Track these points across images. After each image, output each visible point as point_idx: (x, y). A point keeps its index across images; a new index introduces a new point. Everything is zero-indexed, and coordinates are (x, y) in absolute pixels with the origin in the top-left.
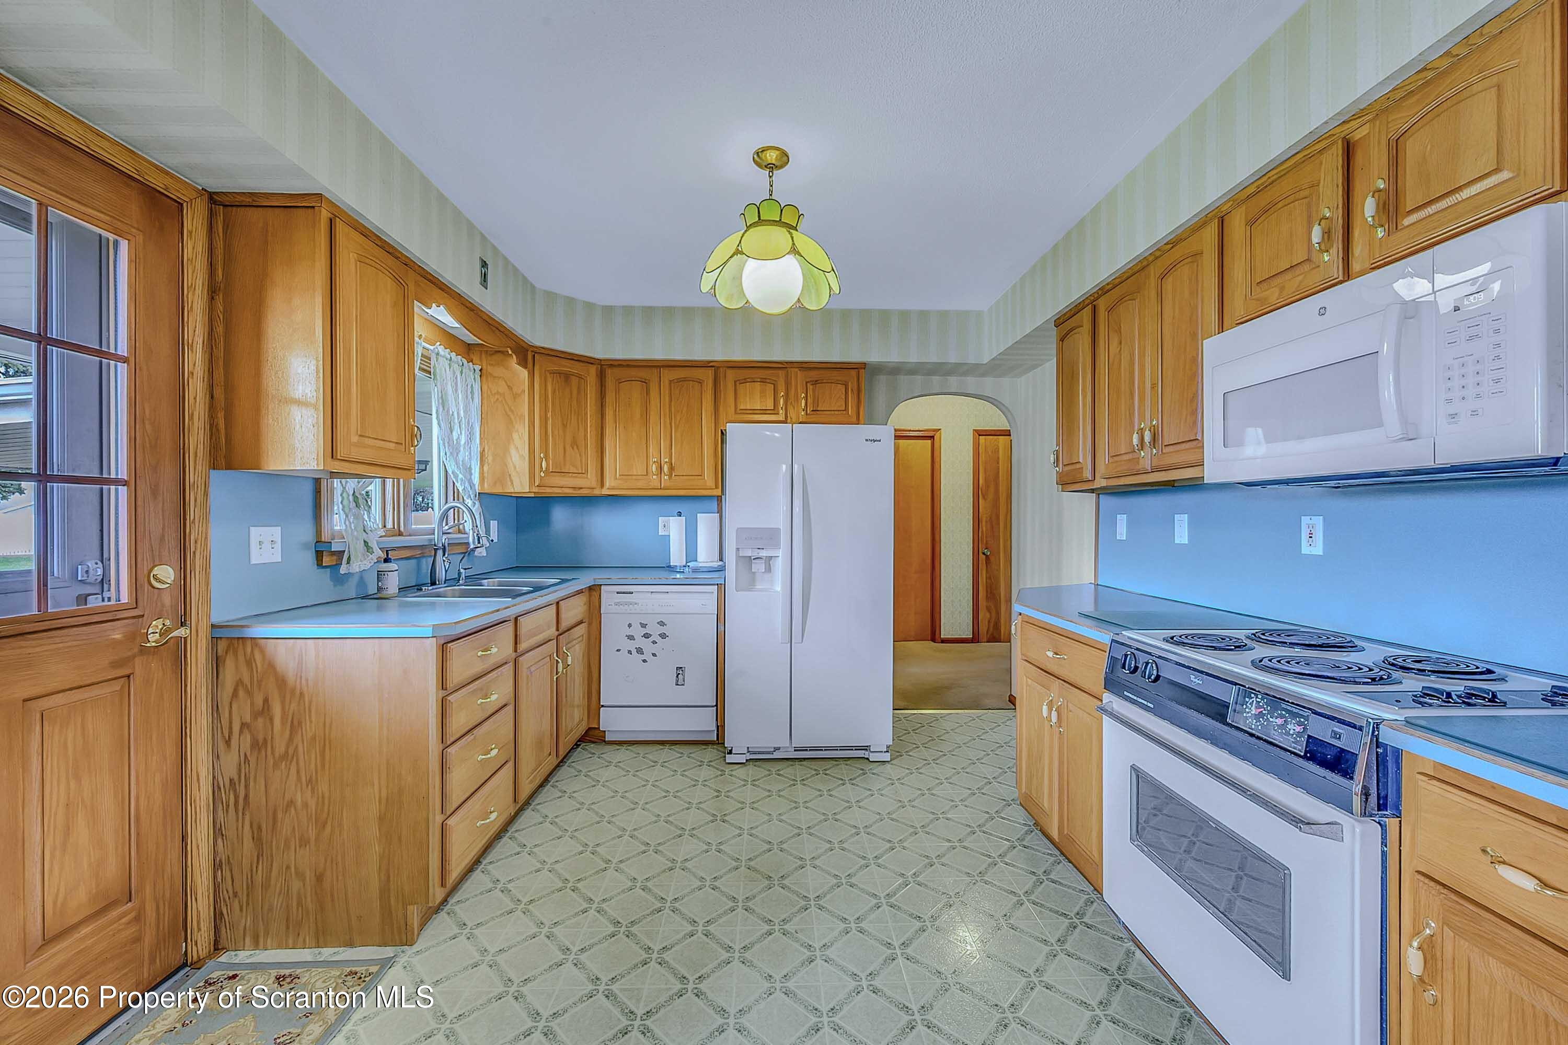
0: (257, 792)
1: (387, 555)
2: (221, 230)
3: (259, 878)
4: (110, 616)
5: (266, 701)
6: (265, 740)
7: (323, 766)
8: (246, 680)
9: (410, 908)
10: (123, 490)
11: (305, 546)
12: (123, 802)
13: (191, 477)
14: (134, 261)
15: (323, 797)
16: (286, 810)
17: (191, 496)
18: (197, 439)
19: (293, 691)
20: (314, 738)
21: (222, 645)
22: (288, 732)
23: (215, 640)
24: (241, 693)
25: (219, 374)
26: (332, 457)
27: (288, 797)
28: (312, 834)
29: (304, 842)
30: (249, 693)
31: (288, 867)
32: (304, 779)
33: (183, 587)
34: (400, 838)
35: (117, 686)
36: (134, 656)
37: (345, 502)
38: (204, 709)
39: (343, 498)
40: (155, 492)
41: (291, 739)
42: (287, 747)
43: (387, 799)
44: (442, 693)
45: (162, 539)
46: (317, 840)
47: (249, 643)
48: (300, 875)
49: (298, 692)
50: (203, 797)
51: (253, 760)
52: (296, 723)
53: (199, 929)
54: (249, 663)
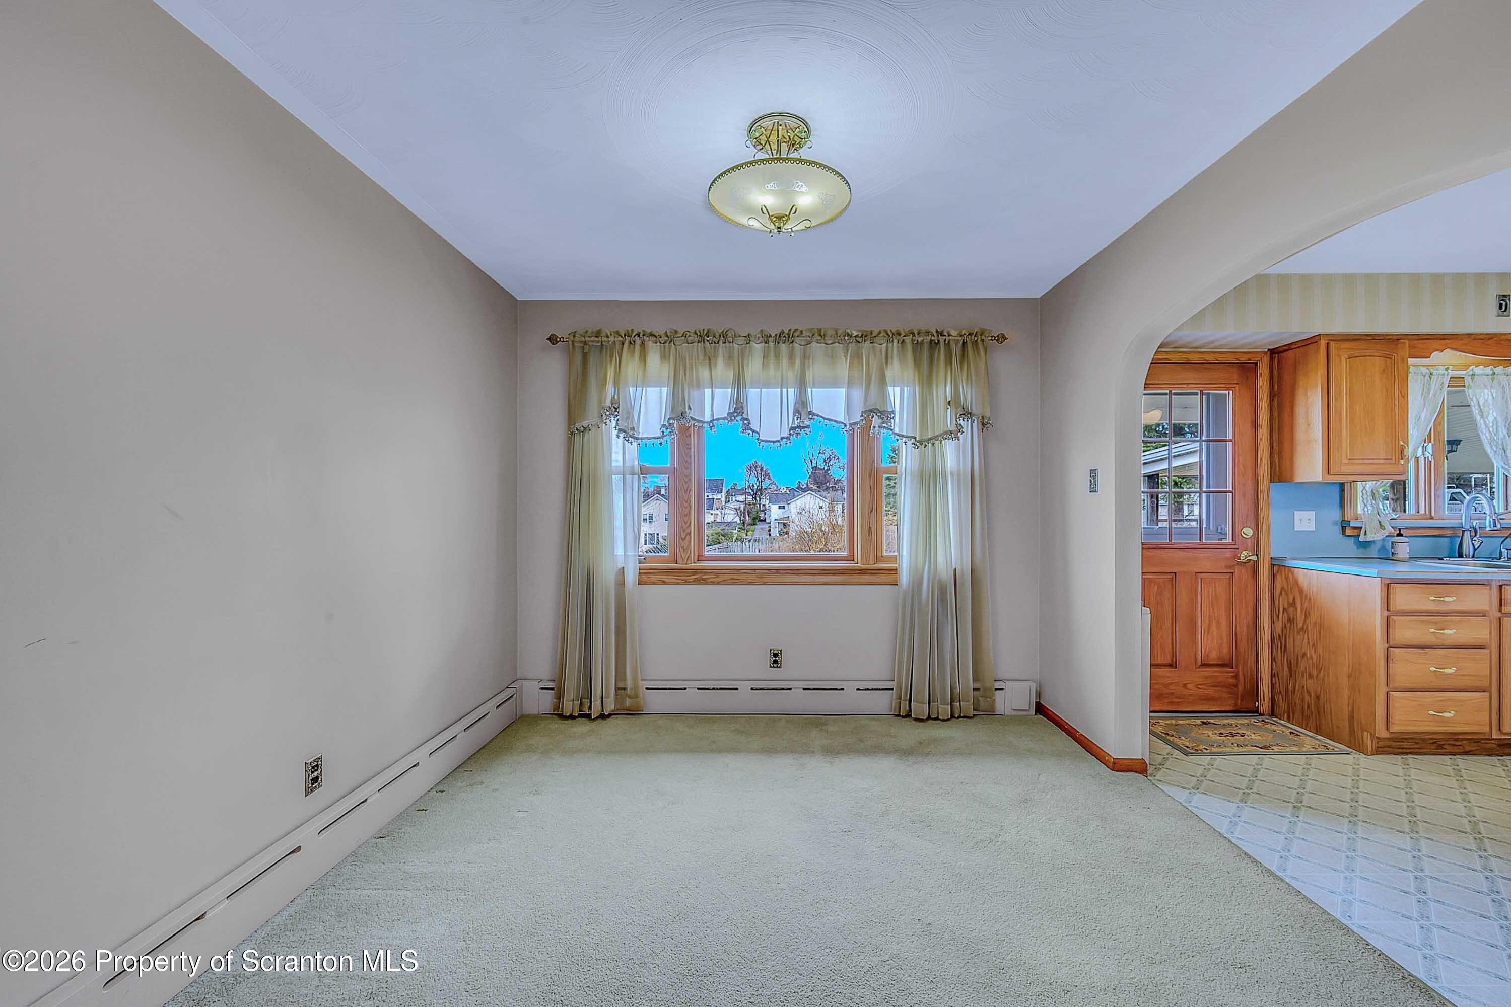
0: (1290, 645)
1: (1400, 531)
2: (1276, 363)
3: (1290, 687)
4: (1225, 547)
5: (1294, 599)
6: (1293, 619)
7: (1320, 640)
8: (1286, 587)
9: (1365, 733)
10: (1231, 494)
11: (1335, 523)
12: (1230, 624)
13: (1261, 487)
14: (1234, 399)
15: (1320, 656)
16: (1303, 657)
17: (1260, 496)
18: (1264, 469)
19: (1306, 596)
20: (1315, 623)
21: (1276, 568)
22: (1304, 617)
23: (1273, 565)
24: (1283, 593)
25: (1275, 436)
26: (1328, 473)
27: (1303, 651)
28: (1314, 673)
29: (1311, 676)
30: (1287, 594)
31: (1303, 687)
32: (1310, 642)
33: (1256, 538)
34: (1359, 690)
35: (1228, 576)
36: (1234, 565)
37: (1365, 497)
38: (1267, 598)
39: (1363, 494)
40: (1244, 495)
41: (1305, 621)
42: (1303, 625)
43: (1353, 665)
44: (1386, 613)
45: (1247, 516)
46: (1317, 677)
47: (1287, 568)
48: (1309, 693)
49: (1308, 597)
50: (1266, 638)
51: (1288, 626)
52: (1307, 614)
53: (1264, 700)
54: (1287, 578)
